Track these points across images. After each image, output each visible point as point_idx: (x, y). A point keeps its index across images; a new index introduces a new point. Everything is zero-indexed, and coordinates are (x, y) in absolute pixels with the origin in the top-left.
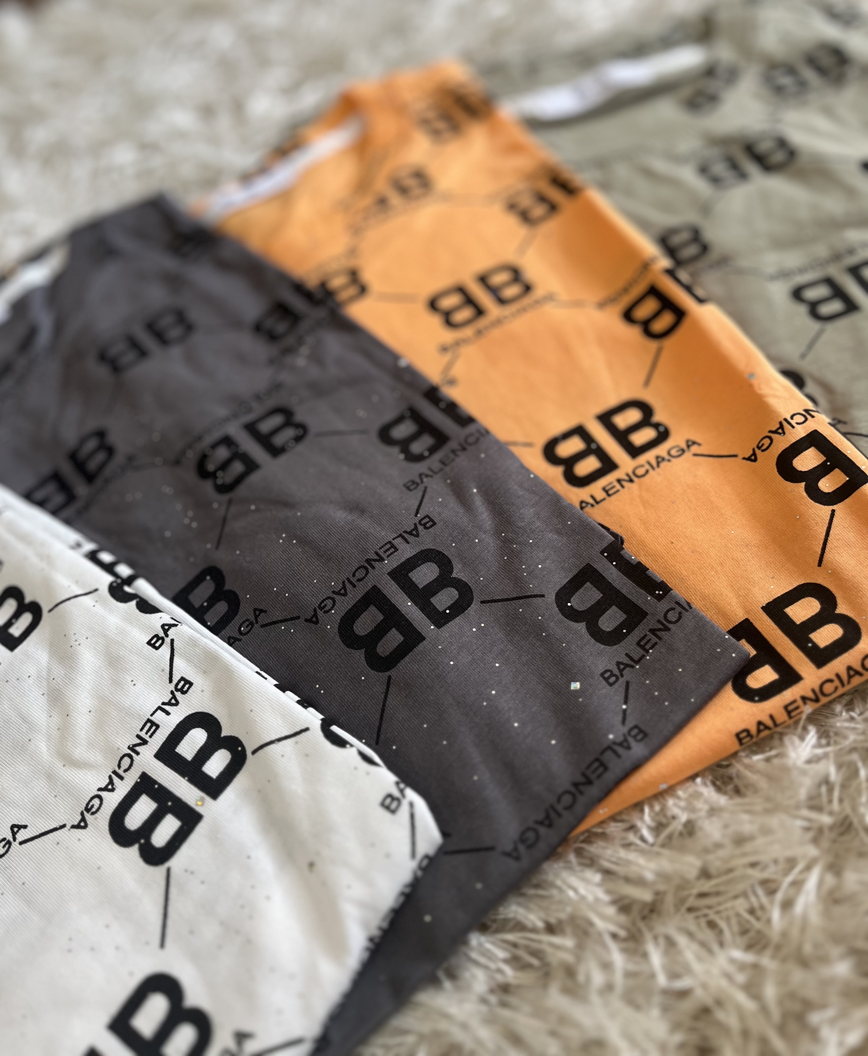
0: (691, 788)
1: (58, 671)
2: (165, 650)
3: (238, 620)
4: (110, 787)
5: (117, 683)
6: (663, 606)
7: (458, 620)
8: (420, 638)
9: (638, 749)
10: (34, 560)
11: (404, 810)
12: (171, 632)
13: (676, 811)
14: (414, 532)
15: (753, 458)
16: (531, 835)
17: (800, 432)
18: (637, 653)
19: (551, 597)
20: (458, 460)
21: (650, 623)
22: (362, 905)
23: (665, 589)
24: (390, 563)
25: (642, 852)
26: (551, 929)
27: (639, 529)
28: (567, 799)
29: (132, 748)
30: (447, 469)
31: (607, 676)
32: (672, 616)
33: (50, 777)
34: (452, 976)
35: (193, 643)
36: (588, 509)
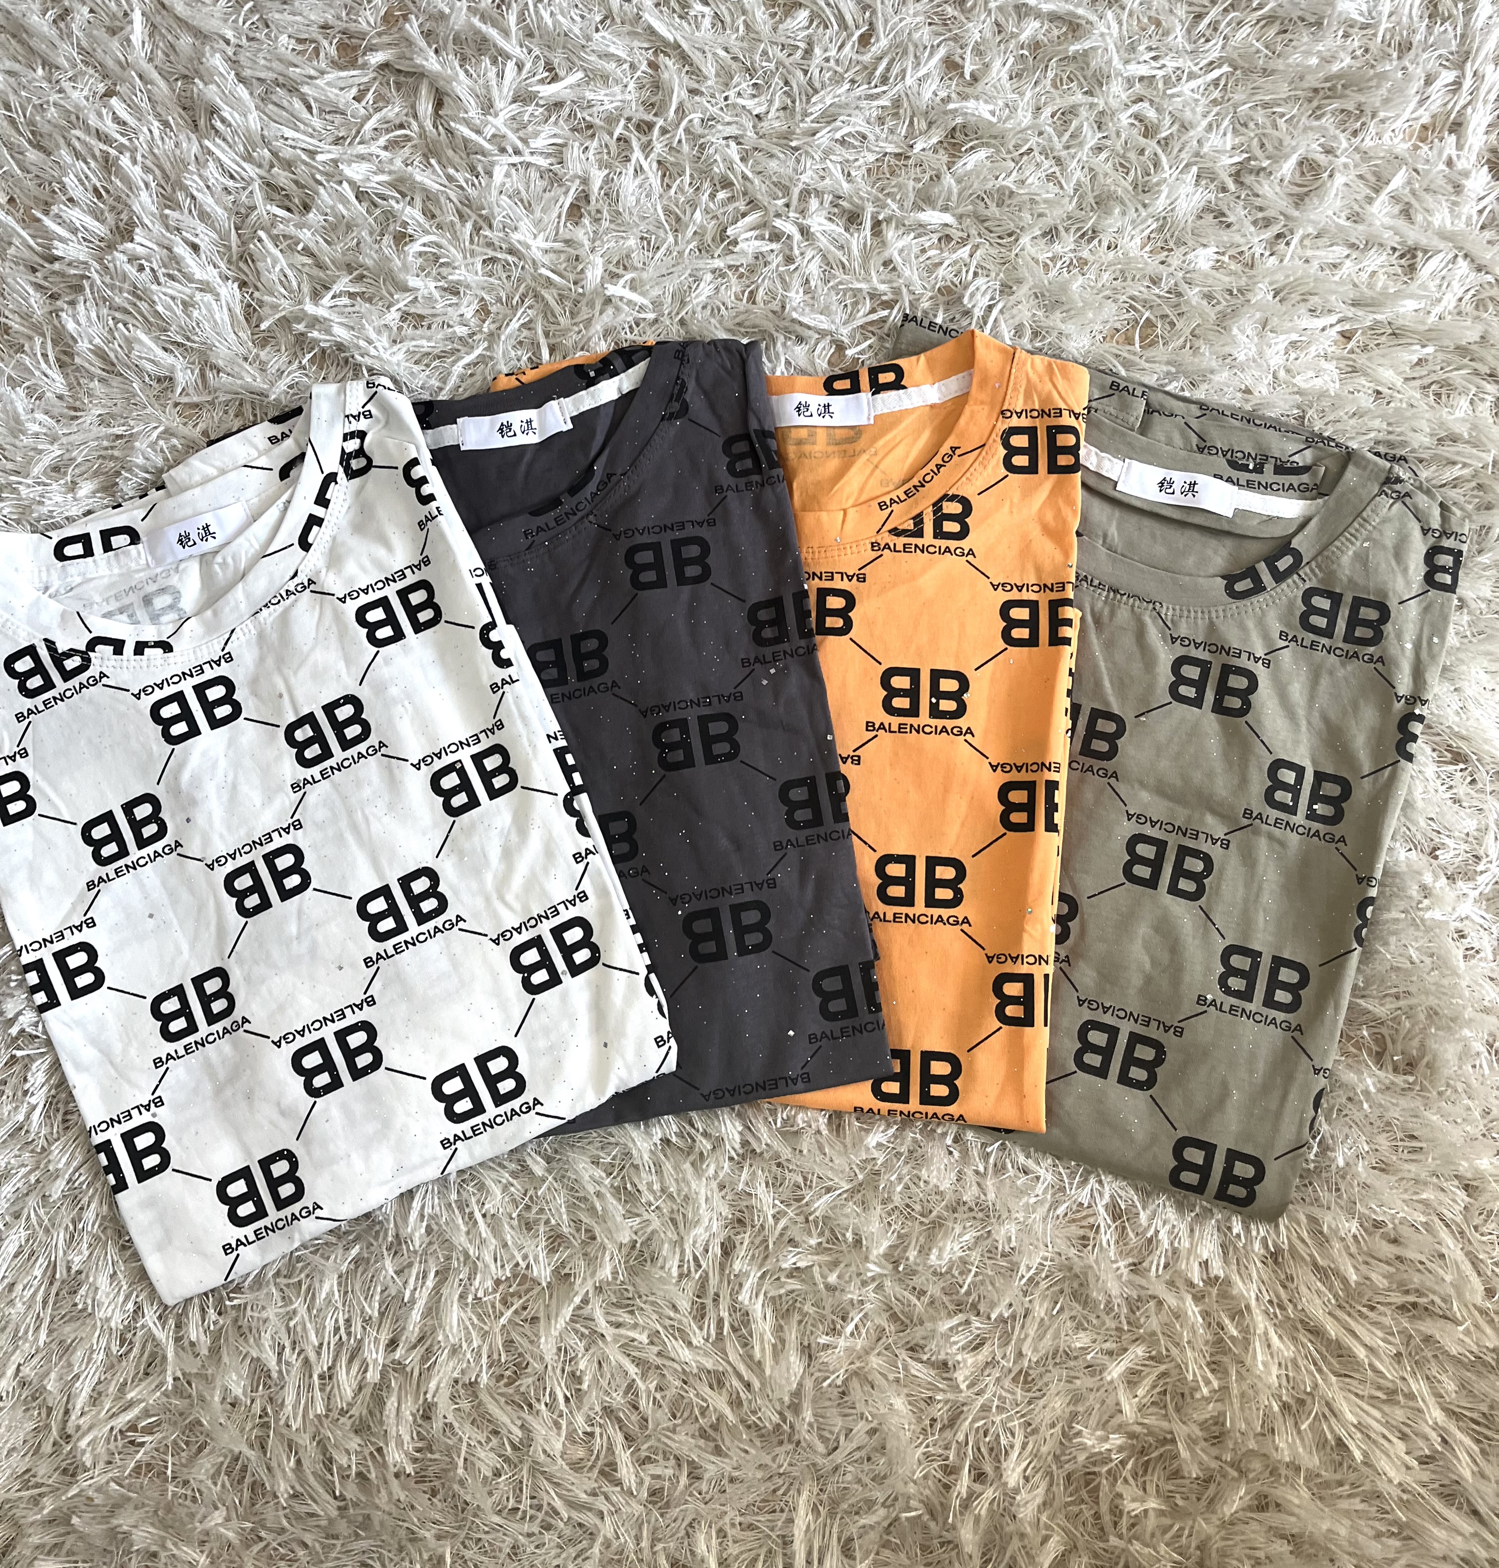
0: (816, 1114)
1: (514, 838)
2: (582, 866)
3: (631, 863)
4: (519, 930)
5: (546, 870)
6: (869, 1018)
7: (752, 956)
8: (725, 957)
9: (800, 1085)
10: (525, 741)
11: (665, 1049)
12: (590, 856)
13: (800, 1122)
14: (760, 886)
15: (990, 959)
16: (720, 1094)
17: (1024, 969)
18: (837, 1033)
19: (812, 974)
20: (817, 846)
21: (855, 1022)
22: (621, 1079)
23: (879, 1008)
24: (734, 899)
25: (770, 1129)
26: (705, 1134)
27: (896, 954)
28: (749, 1088)
29: (540, 916)
30: (807, 847)
31: (812, 1038)
32: (869, 1027)
33: (488, 899)
34: (647, 1126)
35: (599, 873)
36: (877, 921)
